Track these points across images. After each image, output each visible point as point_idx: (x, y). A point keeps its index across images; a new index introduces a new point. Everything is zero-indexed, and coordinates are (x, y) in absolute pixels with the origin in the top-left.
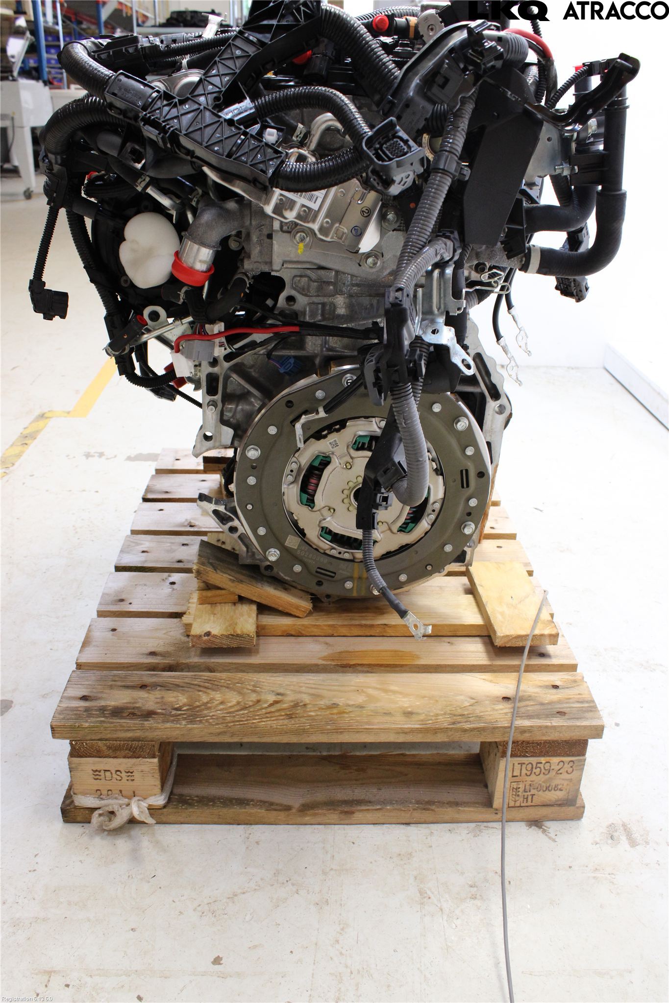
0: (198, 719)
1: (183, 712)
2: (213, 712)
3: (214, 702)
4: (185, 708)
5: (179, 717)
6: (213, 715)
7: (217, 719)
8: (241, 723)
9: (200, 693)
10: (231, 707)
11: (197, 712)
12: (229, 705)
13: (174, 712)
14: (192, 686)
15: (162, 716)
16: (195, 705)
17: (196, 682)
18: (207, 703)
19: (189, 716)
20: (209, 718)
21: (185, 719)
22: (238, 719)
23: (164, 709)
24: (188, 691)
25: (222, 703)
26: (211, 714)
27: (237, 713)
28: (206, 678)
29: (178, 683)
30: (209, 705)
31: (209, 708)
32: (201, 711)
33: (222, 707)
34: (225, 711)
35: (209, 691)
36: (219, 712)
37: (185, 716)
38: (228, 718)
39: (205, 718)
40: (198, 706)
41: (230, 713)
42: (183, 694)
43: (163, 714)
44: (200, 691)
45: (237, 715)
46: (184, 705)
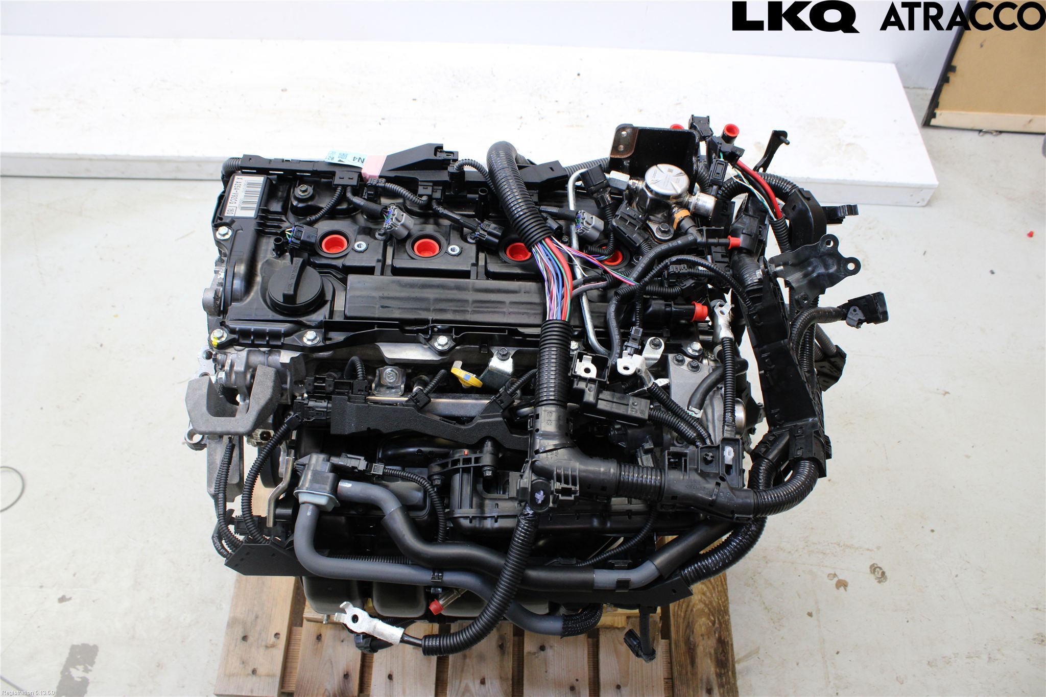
0: (722, 608)
1: (717, 620)
2: (714, 599)
3: (704, 600)
4: (712, 618)
5: (722, 621)
6: (718, 599)
7: (721, 596)
8: (723, 580)
9: (694, 610)
10: (708, 588)
11: (715, 609)
12: (705, 589)
13: (717, 625)
14: (687, 616)
15: (722, 633)
16: (708, 612)
17: (682, 615)
18: (705, 604)
19: (720, 615)
20: (720, 602)
21: (723, 617)
22: (720, 583)
23: (715, 632)
24: (693, 618)
25: (704, 594)
26: (716, 600)
27: (713, 583)
28: (676, 608)
29: (684, 627)
30: (707, 602)
31: (711, 602)
32: (714, 608)
33: (708, 594)
34: (713, 591)
35: (691, 604)
36: (714, 595)
37: (720, 618)
38: (719, 589)
39: (721, 604)
40: (709, 609)
41: (714, 588)
42: (697, 621)
43: (720, 632)
44: (692, 610)
45: (716, 583)
46: (709, 619)
